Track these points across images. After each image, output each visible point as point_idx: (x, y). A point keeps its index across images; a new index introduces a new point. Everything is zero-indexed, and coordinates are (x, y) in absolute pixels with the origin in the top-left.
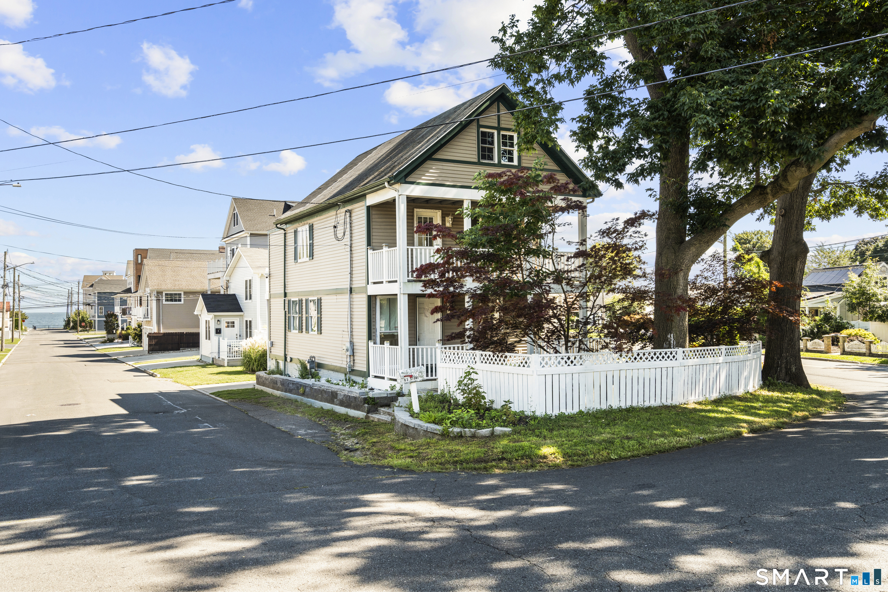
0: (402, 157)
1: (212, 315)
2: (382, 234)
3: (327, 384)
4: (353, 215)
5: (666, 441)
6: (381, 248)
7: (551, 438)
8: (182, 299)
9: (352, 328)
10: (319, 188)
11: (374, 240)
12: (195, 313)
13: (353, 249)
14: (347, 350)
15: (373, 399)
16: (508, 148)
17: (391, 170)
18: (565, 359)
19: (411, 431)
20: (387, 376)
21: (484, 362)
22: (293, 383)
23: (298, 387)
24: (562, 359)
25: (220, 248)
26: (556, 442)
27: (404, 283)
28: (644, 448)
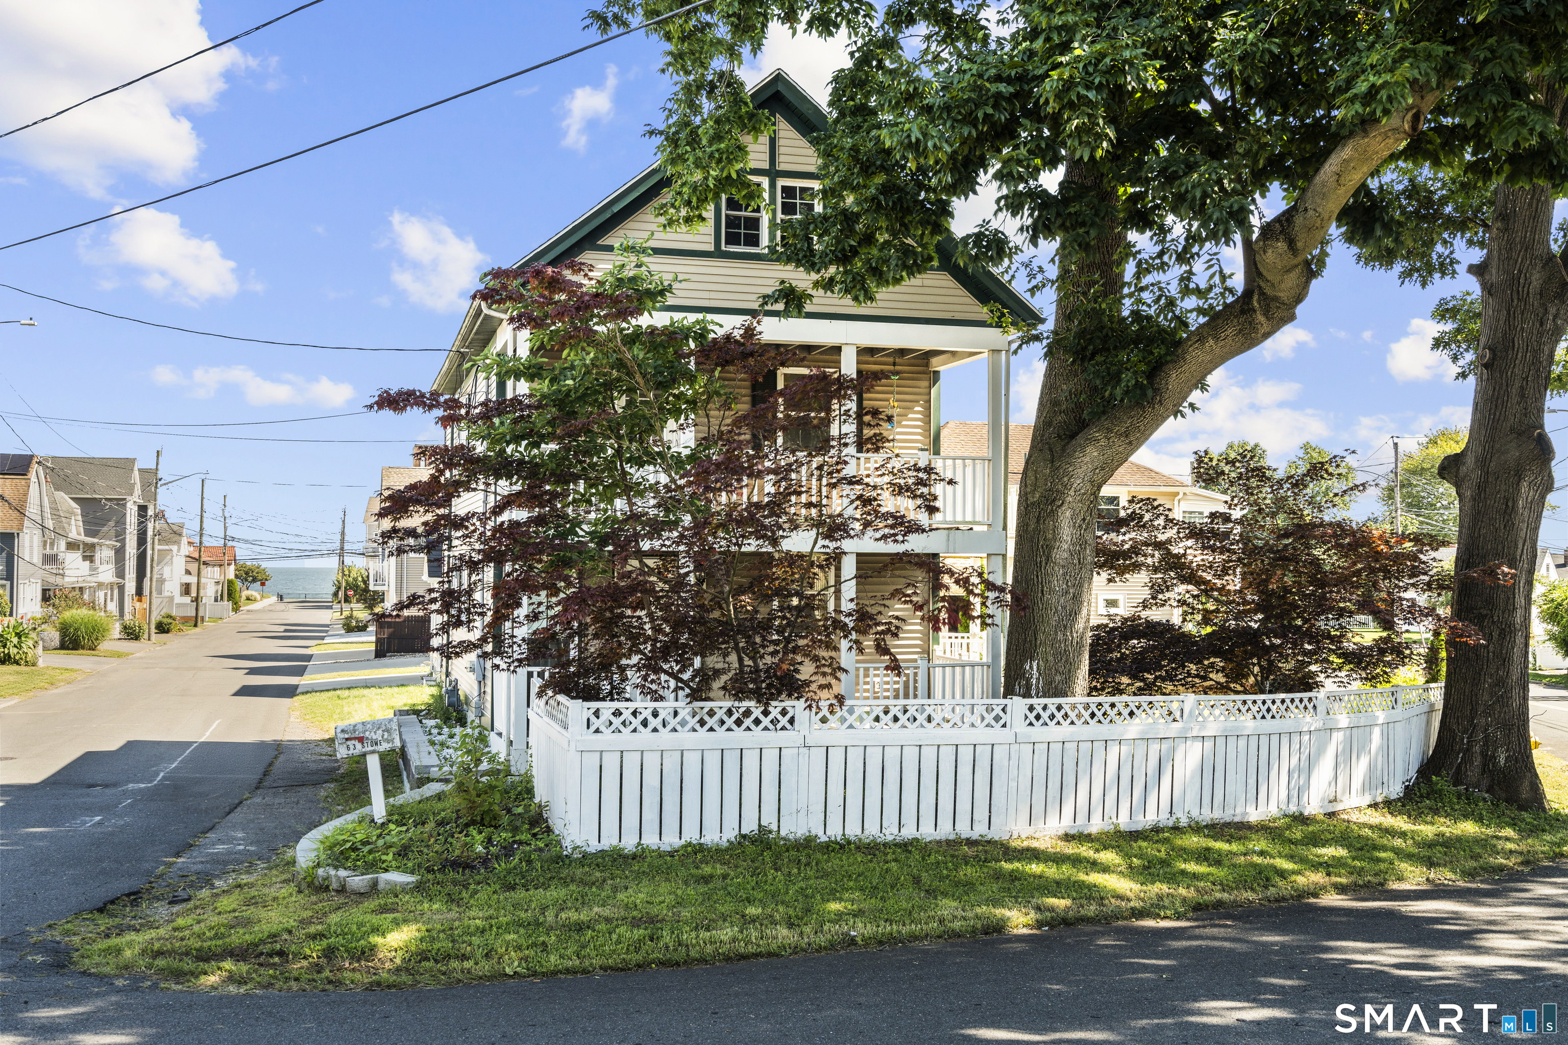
14: (473, 671)
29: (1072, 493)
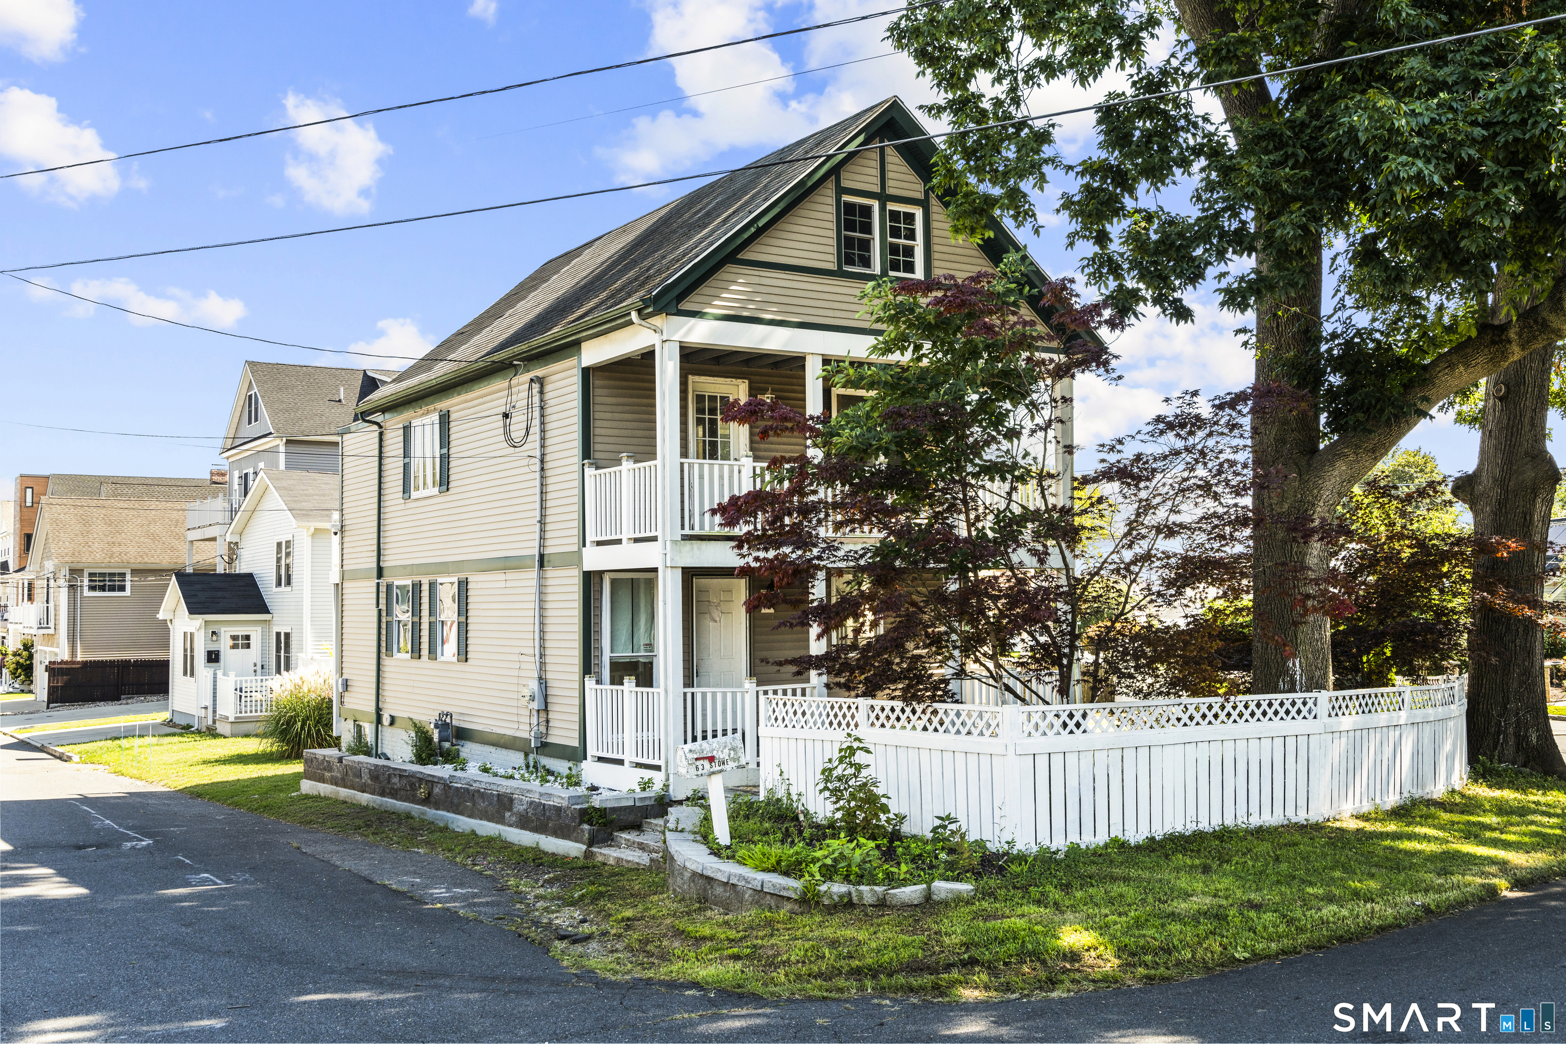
0: (663, 257)
1: (199, 620)
2: (616, 432)
3: (486, 778)
4: (548, 388)
5: (1344, 912)
6: (618, 462)
7: (1074, 908)
8: (128, 585)
9: (542, 647)
10: (460, 333)
11: (597, 446)
12: (161, 616)
13: (546, 466)
14: (532, 698)
15: (602, 812)
16: (902, 241)
17: (642, 285)
18: (1064, 716)
19: (719, 890)
20: (629, 756)
21: (878, 724)
22: (401, 774)
23: (412, 785)
24: (1057, 716)
25: (212, 474)
26: (1088, 916)
27: (674, 542)
28: (1301, 930)
29: (1321, 504)
